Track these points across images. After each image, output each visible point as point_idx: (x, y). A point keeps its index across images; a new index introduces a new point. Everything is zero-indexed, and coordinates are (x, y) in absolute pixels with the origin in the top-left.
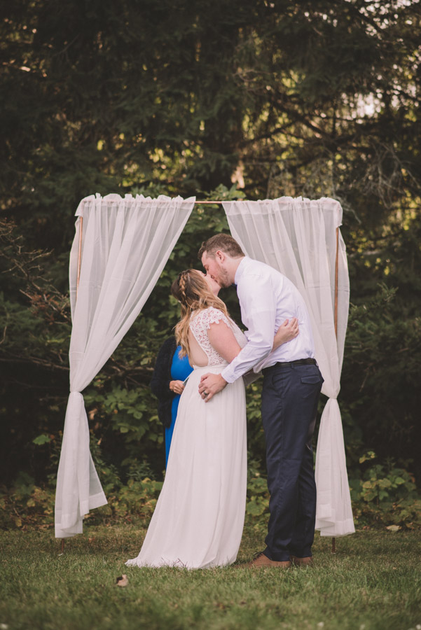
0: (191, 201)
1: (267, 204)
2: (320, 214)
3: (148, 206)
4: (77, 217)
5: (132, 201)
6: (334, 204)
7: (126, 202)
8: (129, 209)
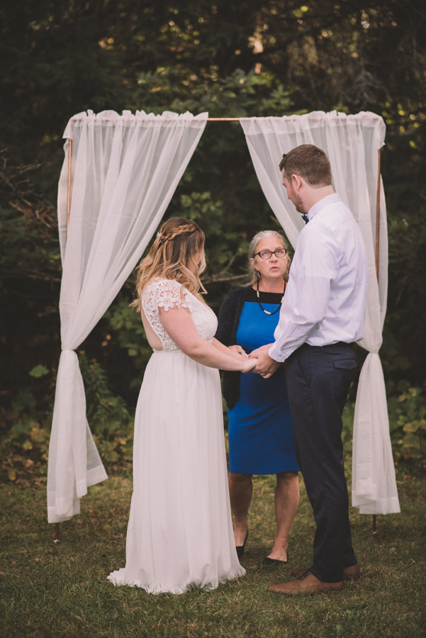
0: (203, 119)
1: (294, 120)
2: (358, 132)
3: (150, 125)
4: (65, 139)
5: (131, 119)
6: (375, 120)
7: (124, 121)
8: (128, 128)
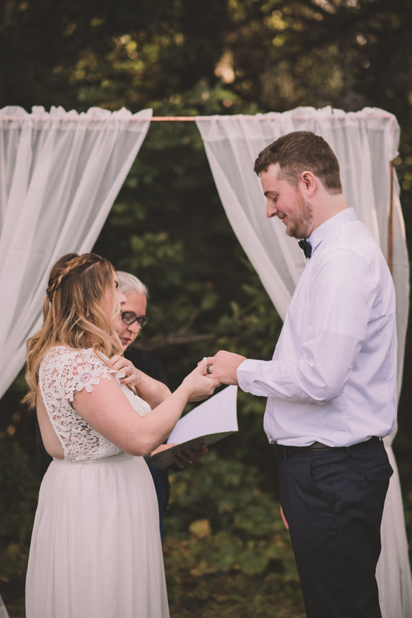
0: (144, 118)
1: (273, 120)
2: (361, 136)
3: (71, 126)
5: (44, 118)
6: (386, 119)
7: (33, 121)
8: (39, 132)
